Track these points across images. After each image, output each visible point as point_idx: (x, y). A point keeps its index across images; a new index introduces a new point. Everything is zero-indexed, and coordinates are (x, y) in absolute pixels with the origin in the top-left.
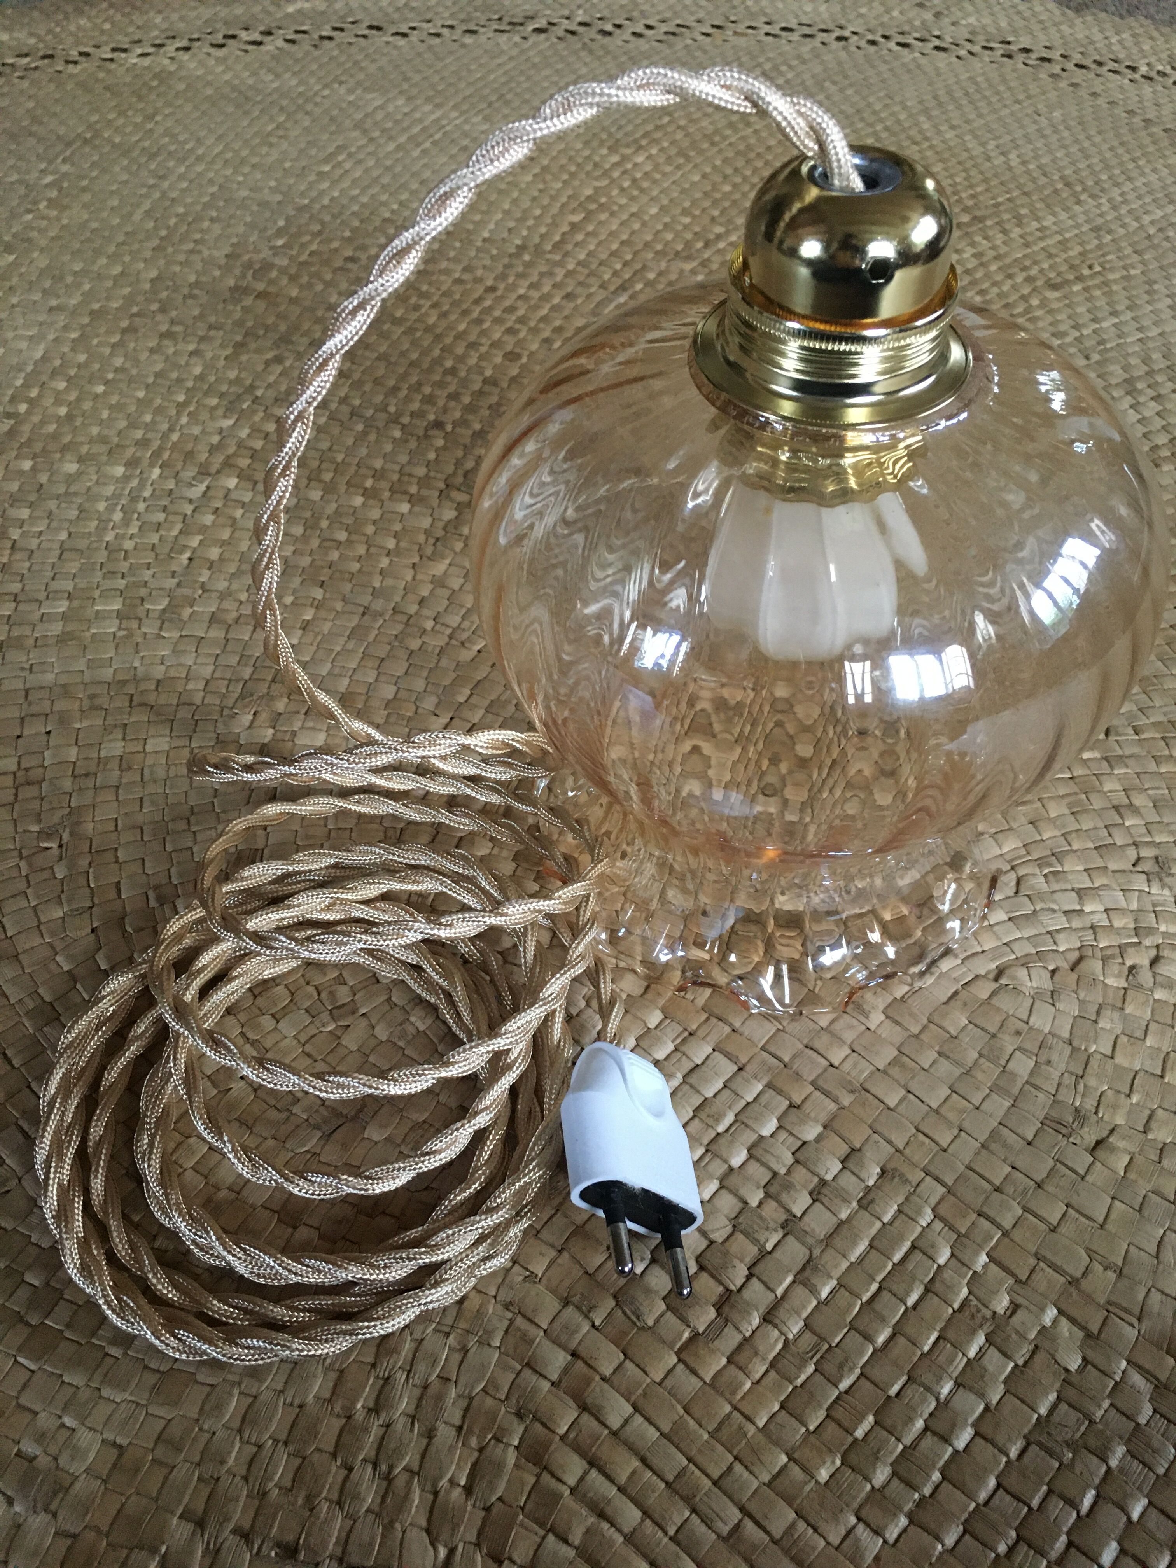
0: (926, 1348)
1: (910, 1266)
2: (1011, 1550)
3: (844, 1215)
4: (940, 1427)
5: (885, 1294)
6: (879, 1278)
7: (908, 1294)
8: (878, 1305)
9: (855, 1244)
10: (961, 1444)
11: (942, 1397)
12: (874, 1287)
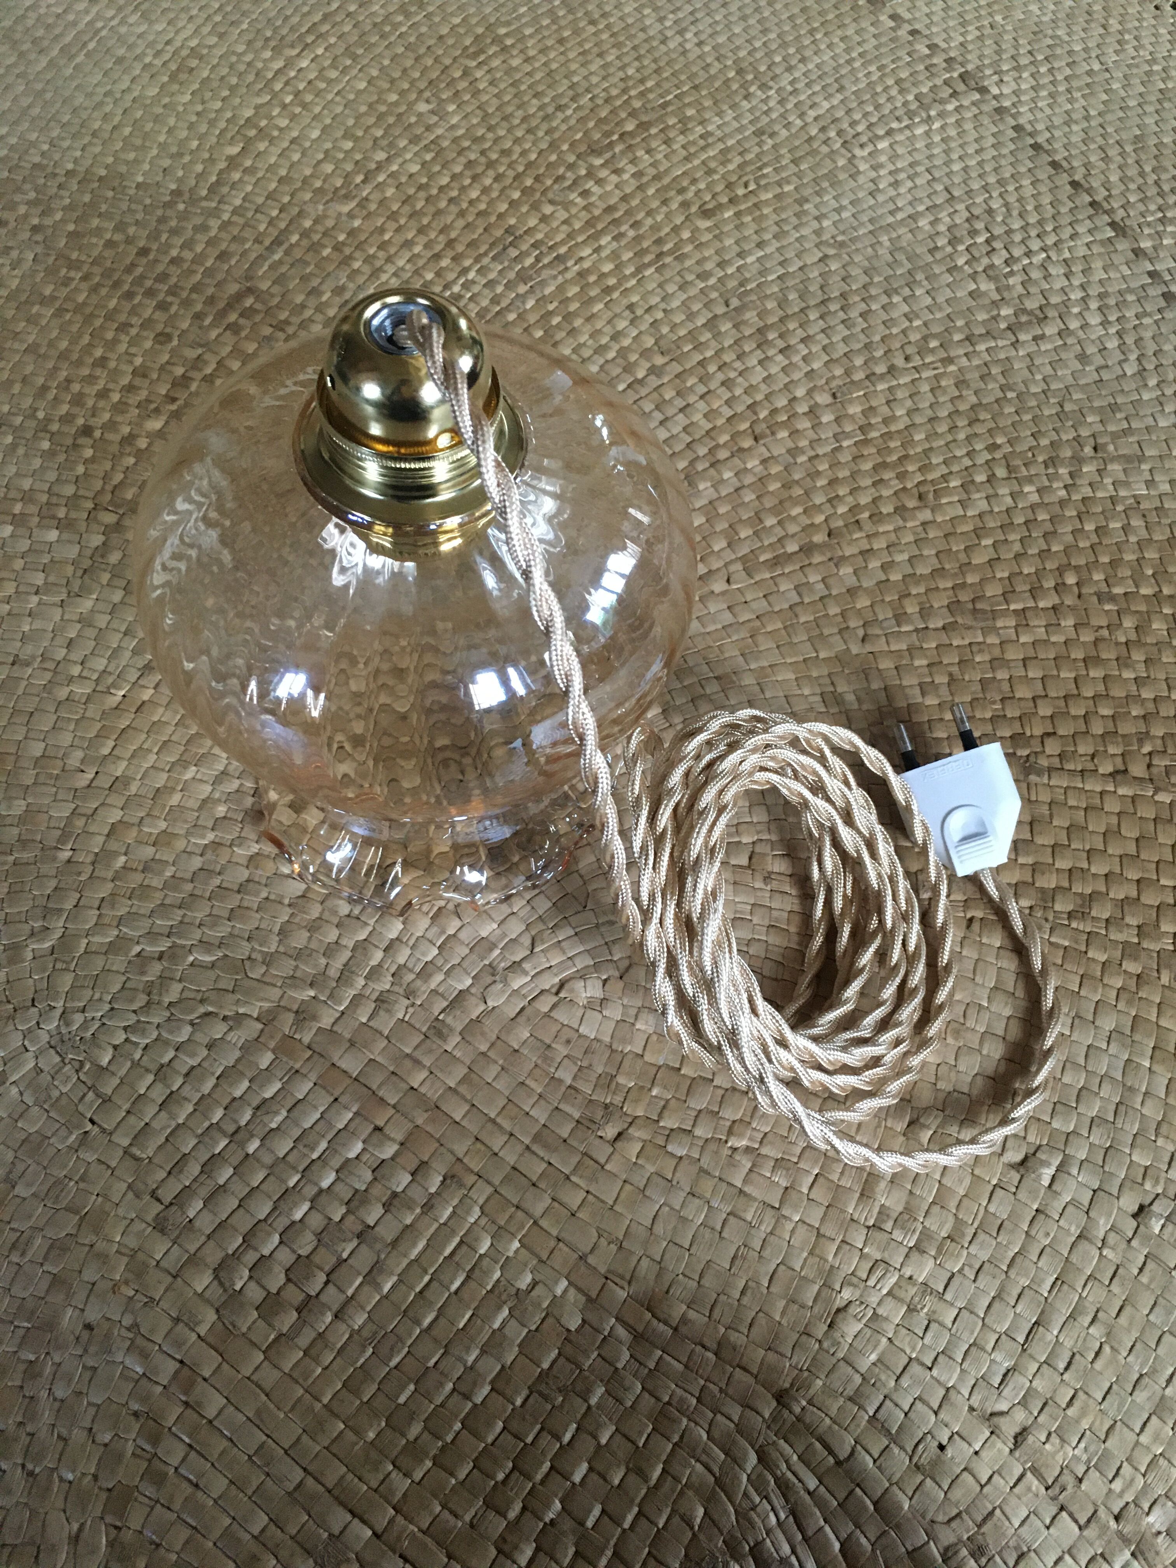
0: (461, 1326)
1: (457, 1258)
2: (508, 1477)
3: (408, 1221)
4: (463, 1388)
5: (435, 1284)
6: (431, 1271)
7: (452, 1283)
8: (427, 1294)
9: (414, 1245)
10: (479, 1400)
11: (469, 1363)
12: (427, 1278)
